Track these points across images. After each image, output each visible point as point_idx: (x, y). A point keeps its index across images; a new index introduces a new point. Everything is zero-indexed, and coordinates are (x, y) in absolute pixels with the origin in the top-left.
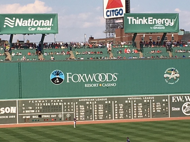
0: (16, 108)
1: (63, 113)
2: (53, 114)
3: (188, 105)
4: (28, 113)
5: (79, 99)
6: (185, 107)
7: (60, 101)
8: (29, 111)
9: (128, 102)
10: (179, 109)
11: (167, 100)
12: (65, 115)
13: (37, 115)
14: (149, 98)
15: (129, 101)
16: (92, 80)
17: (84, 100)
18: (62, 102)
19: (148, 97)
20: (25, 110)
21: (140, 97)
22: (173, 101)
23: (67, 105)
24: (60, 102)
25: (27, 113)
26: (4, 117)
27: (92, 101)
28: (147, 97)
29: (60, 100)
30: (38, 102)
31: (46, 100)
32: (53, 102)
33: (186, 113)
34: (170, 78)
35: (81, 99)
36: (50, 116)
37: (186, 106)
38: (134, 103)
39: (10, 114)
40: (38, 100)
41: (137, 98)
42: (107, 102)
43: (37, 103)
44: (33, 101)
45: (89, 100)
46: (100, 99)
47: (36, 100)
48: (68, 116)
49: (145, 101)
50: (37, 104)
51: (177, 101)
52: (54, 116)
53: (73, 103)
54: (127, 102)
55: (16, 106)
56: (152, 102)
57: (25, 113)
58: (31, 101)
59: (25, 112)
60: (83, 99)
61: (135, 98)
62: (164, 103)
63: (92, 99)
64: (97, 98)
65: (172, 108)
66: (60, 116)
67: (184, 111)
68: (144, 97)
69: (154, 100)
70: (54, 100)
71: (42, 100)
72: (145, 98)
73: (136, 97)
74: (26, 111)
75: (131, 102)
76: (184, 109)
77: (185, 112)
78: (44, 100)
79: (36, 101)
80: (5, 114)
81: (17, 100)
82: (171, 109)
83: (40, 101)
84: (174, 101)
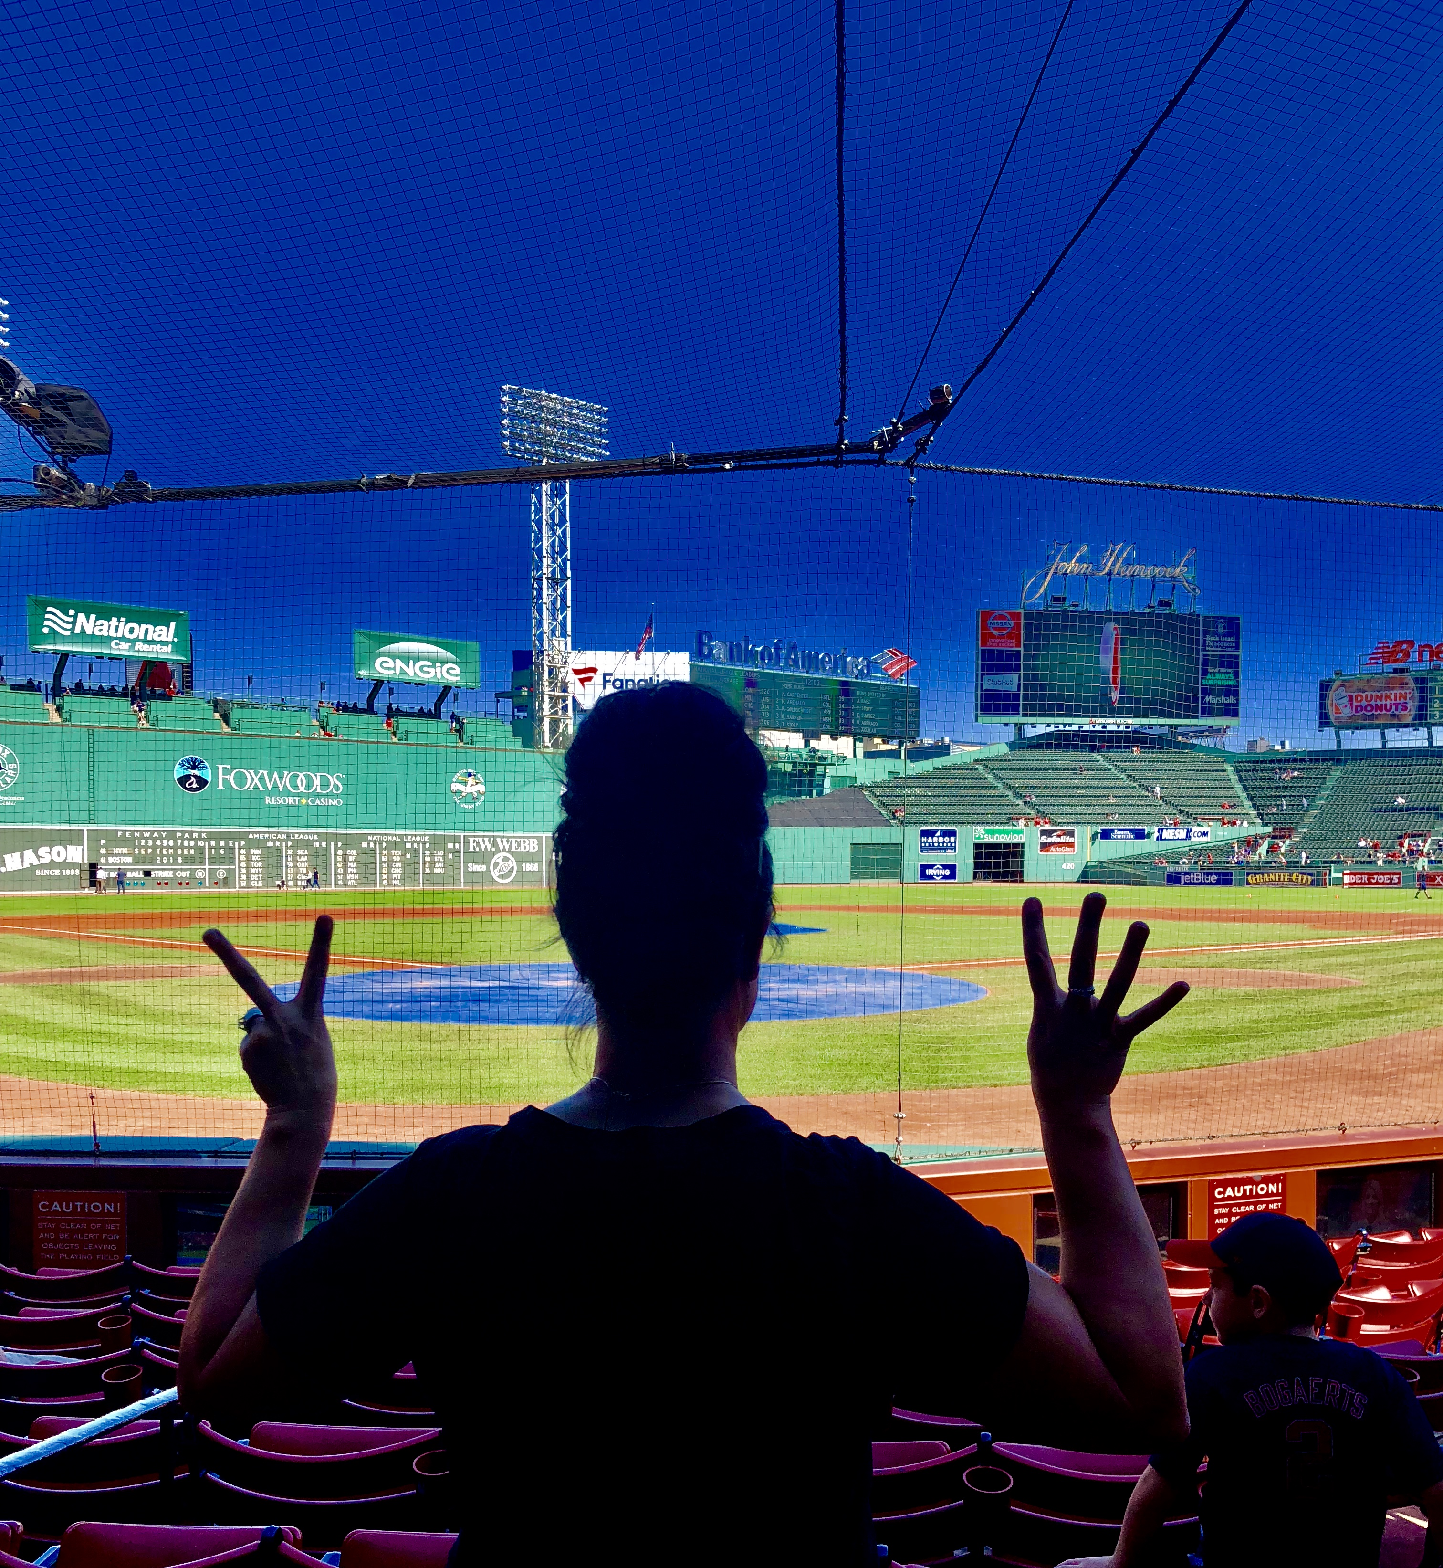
0: (83, 850)
1: (207, 866)
2: (182, 870)
3: (503, 860)
4: (116, 864)
5: (249, 832)
6: (496, 865)
7: (200, 836)
8: (117, 860)
9: (369, 845)
10: (483, 868)
11: (457, 846)
12: (212, 872)
13: (139, 870)
14: (418, 839)
15: (372, 845)
16: (281, 789)
17: (261, 835)
18: (204, 839)
19: (416, 836)
20: (108, 855)
21: (396, 835)
22: (472, 849)
23: (218, 848)
24: (200, 838)
25: (113, 864)
26: (48, 872)
27: (280, 840)
28: (413, 835)
29: (200, 833)
30: (142, 837)
31: (164, 831)
32: (182, 838)
33: (502, 877)
34: (464, 794)
35: (253, 833)
36: (174, 874)
37: (500, 861)
38: (382, 849)
39: (65, 865)
40: (142, 832)
41: (390, 838)
42: (317, 844)
43: (139, 839)
44: (128, 833)
45: (272, 836)
46: (301, 837)
47: (137, 831)
48: (221, 874)
49: (408, 846)
50: (140, 842)
51: (480, 848)
52: (183, 874)
53: (234, 844)
54: (365, 845)
55: (83, 845)
56: (424, 849)
57: (107, 863)
58: (124, 831)
59: (107, 860)
60: (259, 833)
61: (385, 838)
62: (450, 851)
63: (281, 833)
64: (294, 833)
65: (470, 865)
66: (200, 874)
67: (495, 874)
68: (407, 835)
69: (428, 845)
70: (183, 832)
71: (153, 832)
72: (409, 838)
73: (388, 835)
75: (375, 845)
76: (495, 868)
77: (498, 874)
78: (159, 832)
79: (137, 834)
80: (52, 865)
81: (86, 828)
82: (466, 867)
83: (147, 835)
84: (474, 848)
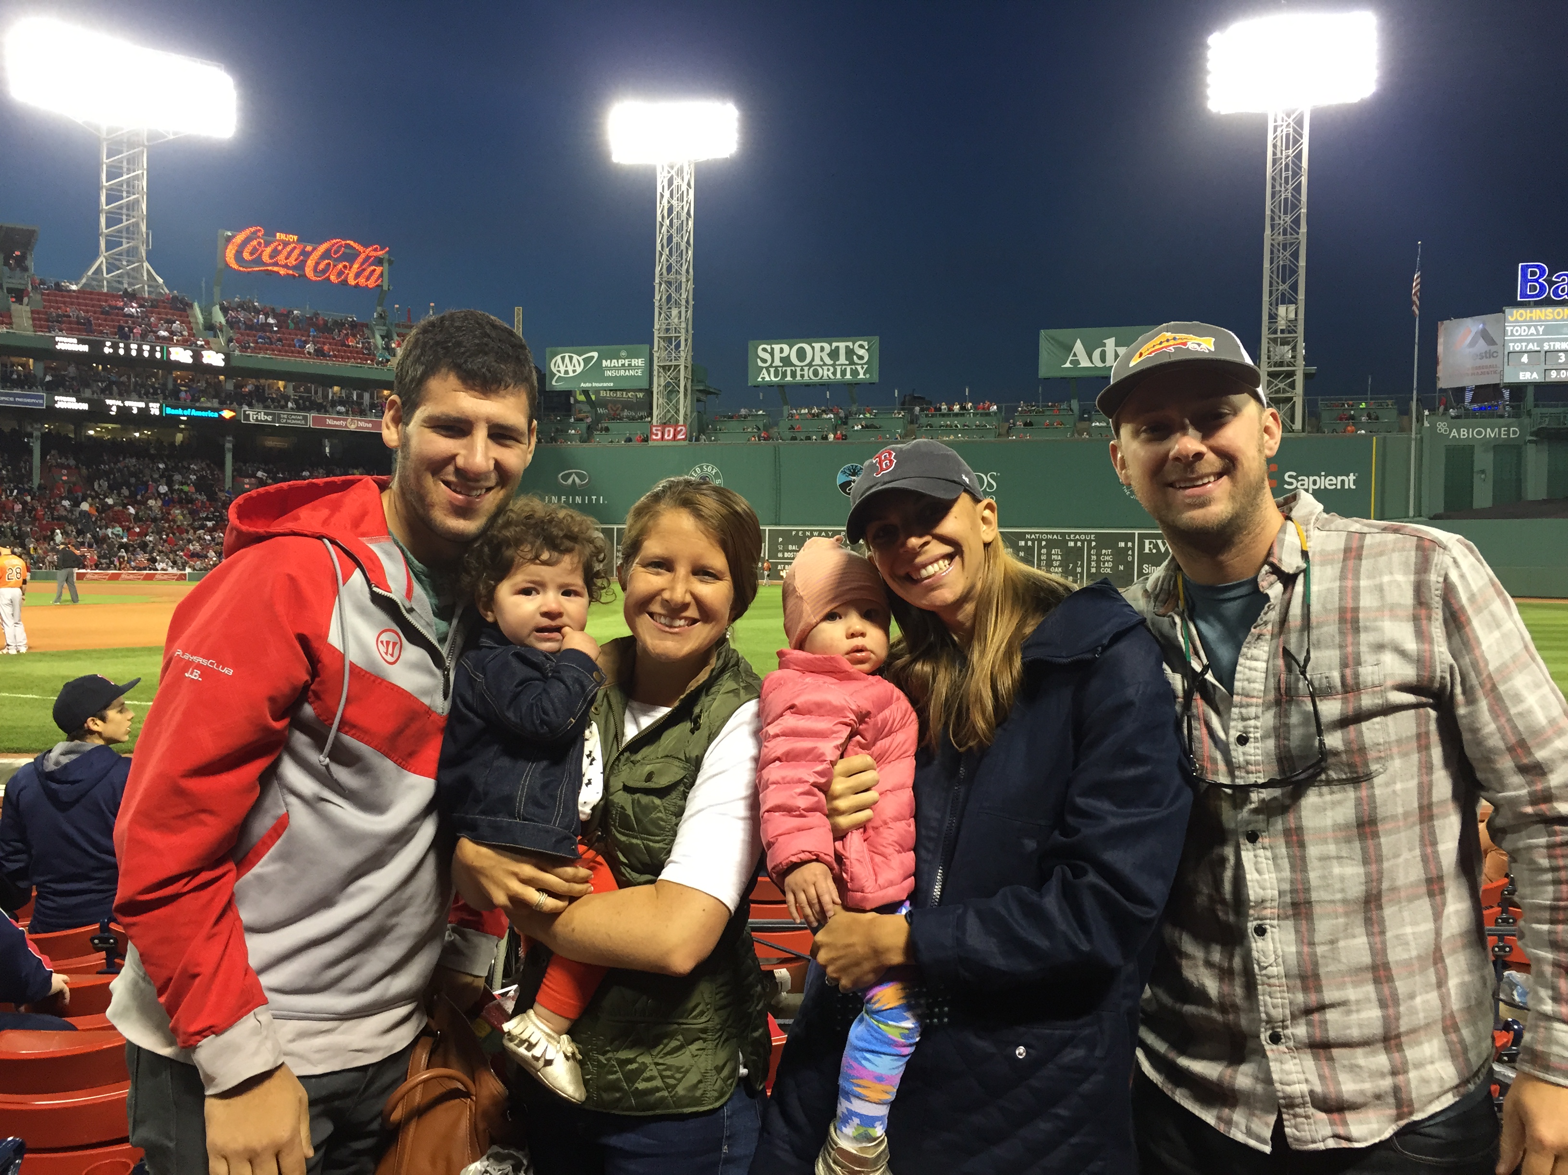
9: (1026, 543)
11: (1130, 544)
14: (1083, 537)
15: (1030, 543)
19: (1080, 534)
20: (783, 552)
21: (1057, 534)
22: (1147, 551)
28: (1076, 534)
38: (1040, 548)
41: (1050, 537)
44: (800, 533)
49: (1072, 544)
54: (1022, 543)
56: (1090, 548)
57: (783, 558)
58: (798, 531)
59: (783, 555)
61: (1044, 537)
62: (1121, 550)
65: (1145, 566)
68: (1069, 534)
69: (1094, 544)
72: (1072, 536)
73: (1047, 533)
74: (786, 555)
75: (1033, 544)
79: (808, 534)
81: (767, 529)
82: (1140, 568)
84: (1150, 549)
